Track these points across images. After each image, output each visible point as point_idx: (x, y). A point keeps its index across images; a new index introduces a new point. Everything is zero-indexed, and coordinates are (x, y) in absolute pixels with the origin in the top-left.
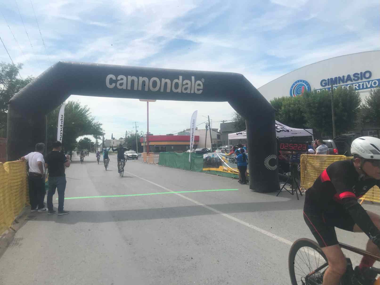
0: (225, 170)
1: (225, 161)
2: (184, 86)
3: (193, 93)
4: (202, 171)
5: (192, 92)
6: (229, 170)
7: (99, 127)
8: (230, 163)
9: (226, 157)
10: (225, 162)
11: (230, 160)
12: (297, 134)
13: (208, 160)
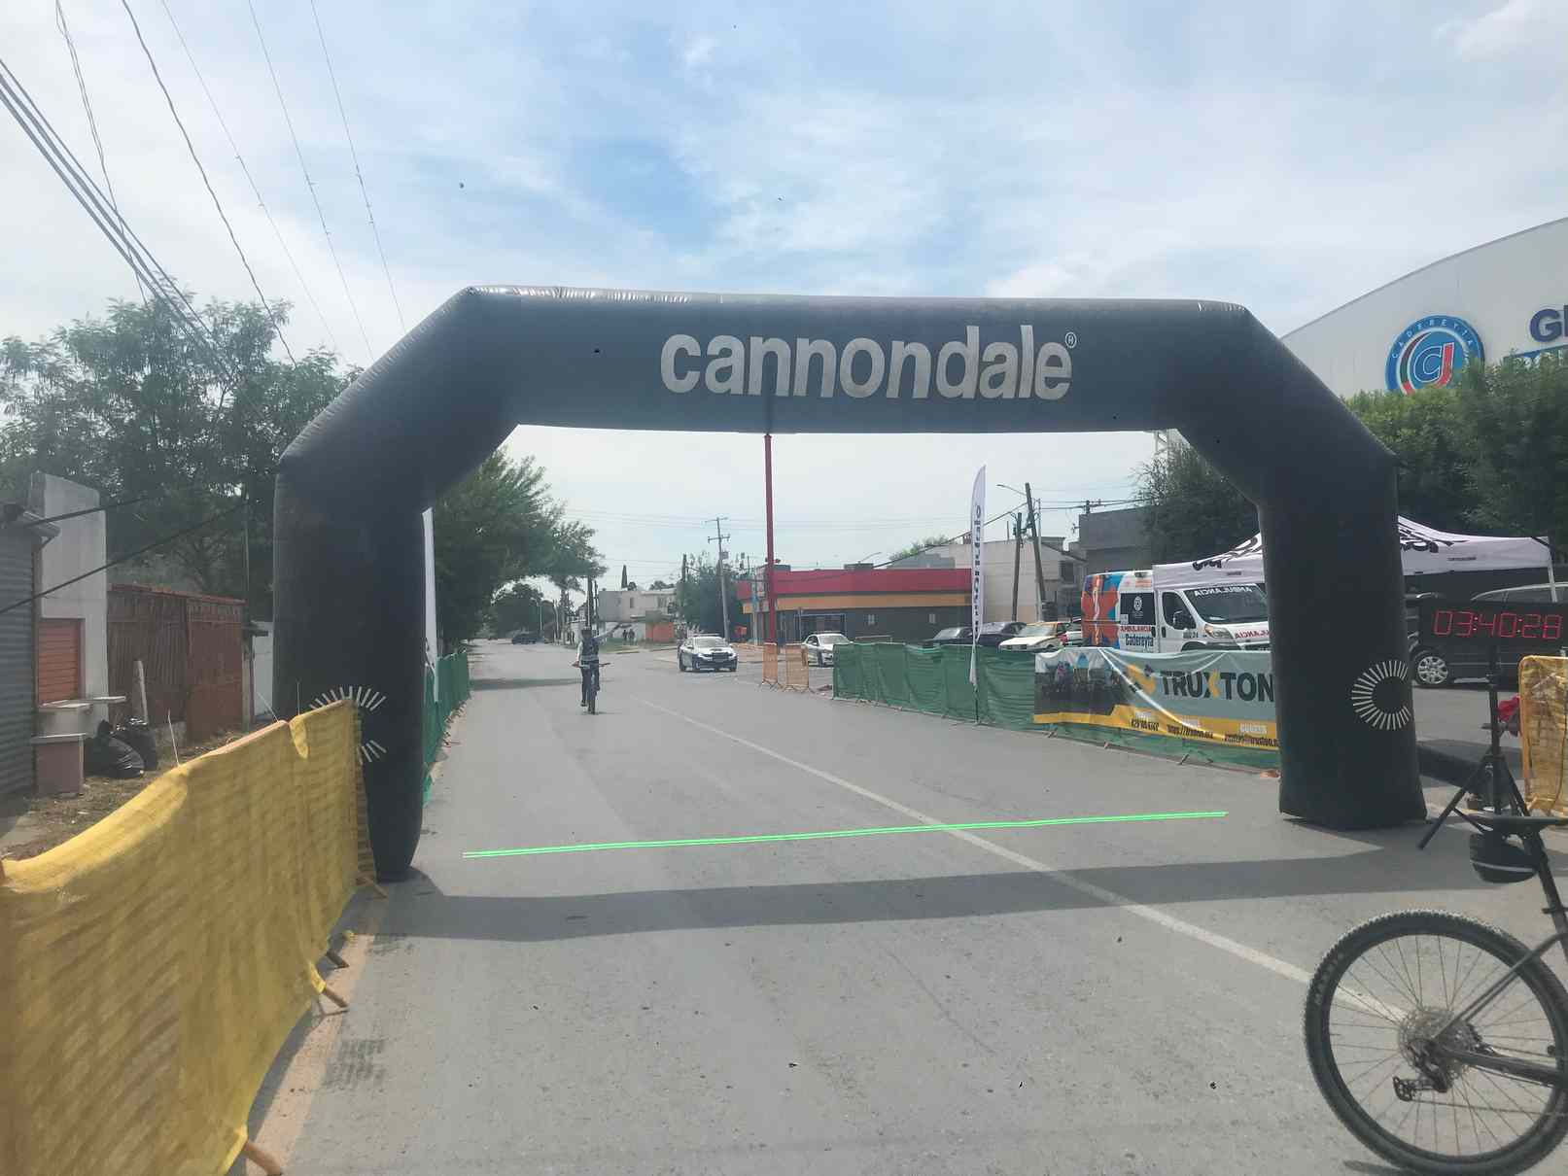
0: (1144, 724)
1: (1142, 684)
2: (991, 367)
3: (1028, 396)
4: (1032, 727)
5: (1025, 393)
6: (1163, 724)
7: (583, 543)
8: (1167, 693)
9: (1147, 666)
10: (1140, 688)
11: (1165, 679)
12: (1474, 559)
13: (1057, 679)
